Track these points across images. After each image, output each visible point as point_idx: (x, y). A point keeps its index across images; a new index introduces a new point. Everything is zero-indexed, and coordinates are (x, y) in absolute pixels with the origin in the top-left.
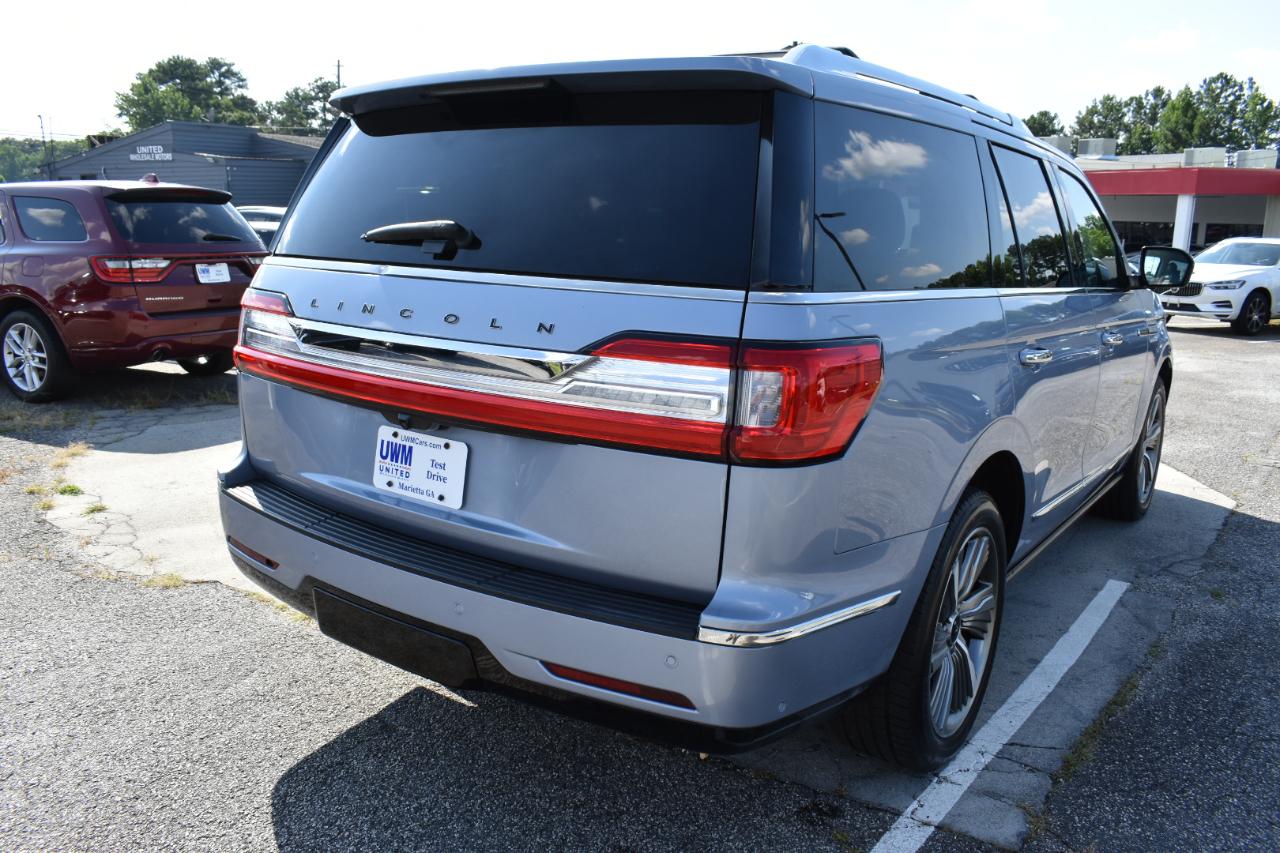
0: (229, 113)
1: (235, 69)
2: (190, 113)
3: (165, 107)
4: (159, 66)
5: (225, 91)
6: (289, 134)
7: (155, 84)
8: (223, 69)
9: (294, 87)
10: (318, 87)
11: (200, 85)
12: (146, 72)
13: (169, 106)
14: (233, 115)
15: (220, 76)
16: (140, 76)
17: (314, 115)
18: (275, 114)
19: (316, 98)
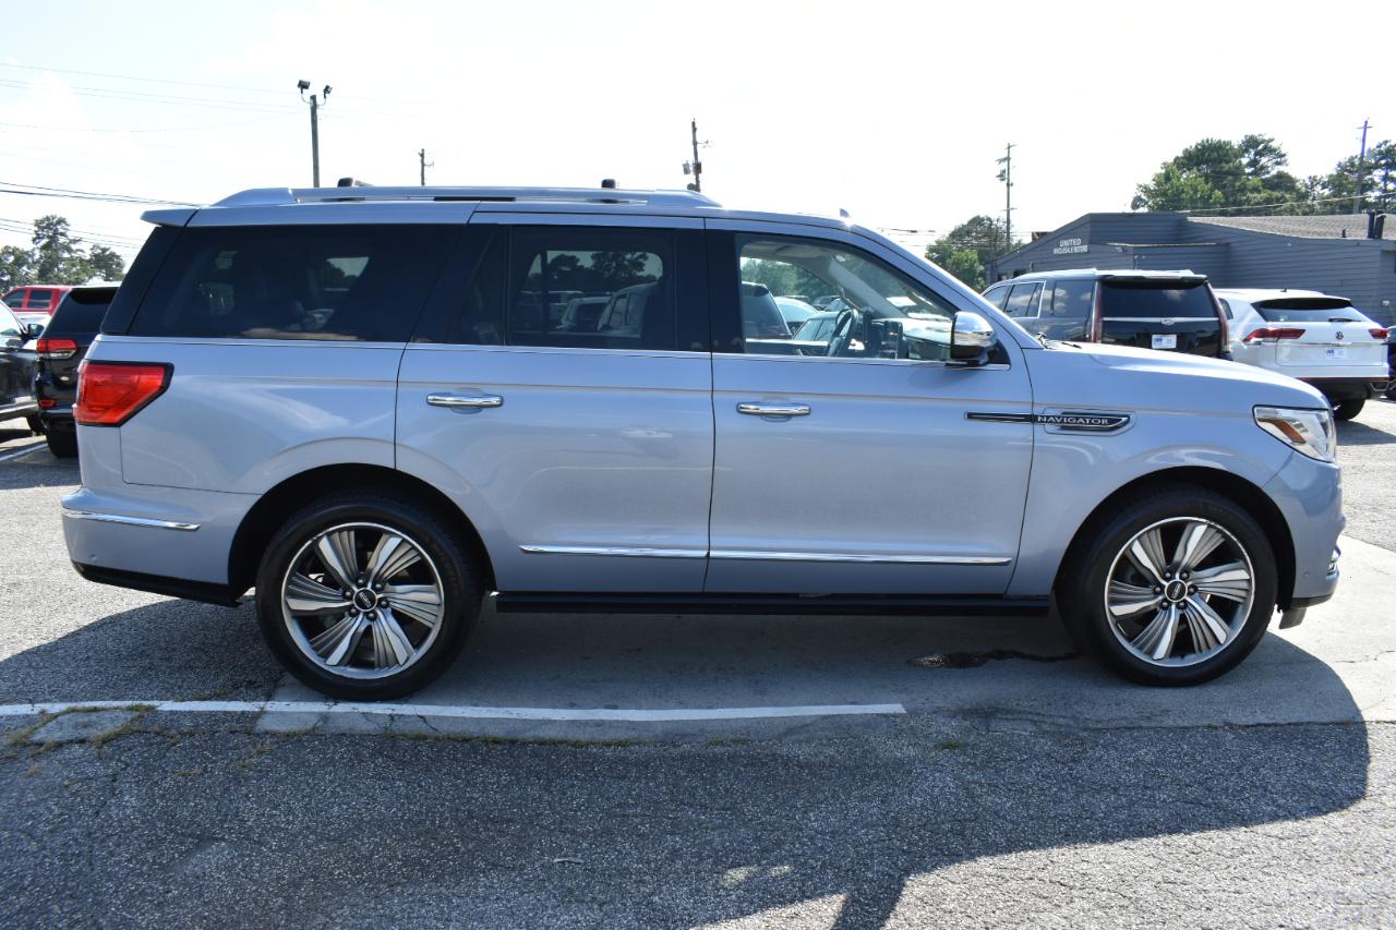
0: (1256, 195)
1: (1274, 145)
2: (1210, 197)
3: (1184, 195)
4: (1186, 151)
5: (1259, 170)
6: (1333, 213)
7: (1178, 173)
8: (1261, 147)
9: (1348, 157)
10: (1380, 153)
11: (1226, 167)
12: (1171, 160)
13: (1187, 193)
14: (1258, 196)
15: (1256, 154)
16: (1165, 165)
17: (1371, 186)
18: (1318, 188)
19: (1377, 166)
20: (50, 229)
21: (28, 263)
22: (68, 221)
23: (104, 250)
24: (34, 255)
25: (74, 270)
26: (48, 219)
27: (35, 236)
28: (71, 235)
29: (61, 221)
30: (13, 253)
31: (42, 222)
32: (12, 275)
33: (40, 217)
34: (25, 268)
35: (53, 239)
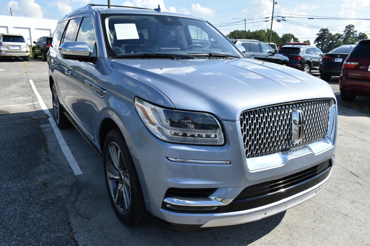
20: (349, 28)
21: (341, 38)
22: (355, 26)
23: (363, 34)
24: (343, 35)
25: (353, 39)
26: (349, 25)
27: (345, 30)
28: (355, 30)
29: (353, 26)
30: (338, 35)
31: (348, 26)
32: (336, 41)
33: (347, 25)
34: (340, 39)
35: (349, 31)
